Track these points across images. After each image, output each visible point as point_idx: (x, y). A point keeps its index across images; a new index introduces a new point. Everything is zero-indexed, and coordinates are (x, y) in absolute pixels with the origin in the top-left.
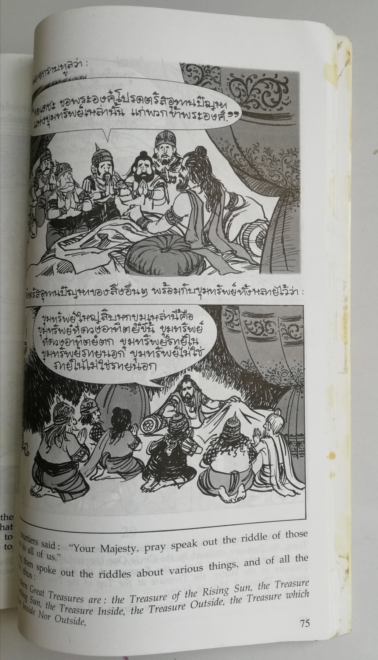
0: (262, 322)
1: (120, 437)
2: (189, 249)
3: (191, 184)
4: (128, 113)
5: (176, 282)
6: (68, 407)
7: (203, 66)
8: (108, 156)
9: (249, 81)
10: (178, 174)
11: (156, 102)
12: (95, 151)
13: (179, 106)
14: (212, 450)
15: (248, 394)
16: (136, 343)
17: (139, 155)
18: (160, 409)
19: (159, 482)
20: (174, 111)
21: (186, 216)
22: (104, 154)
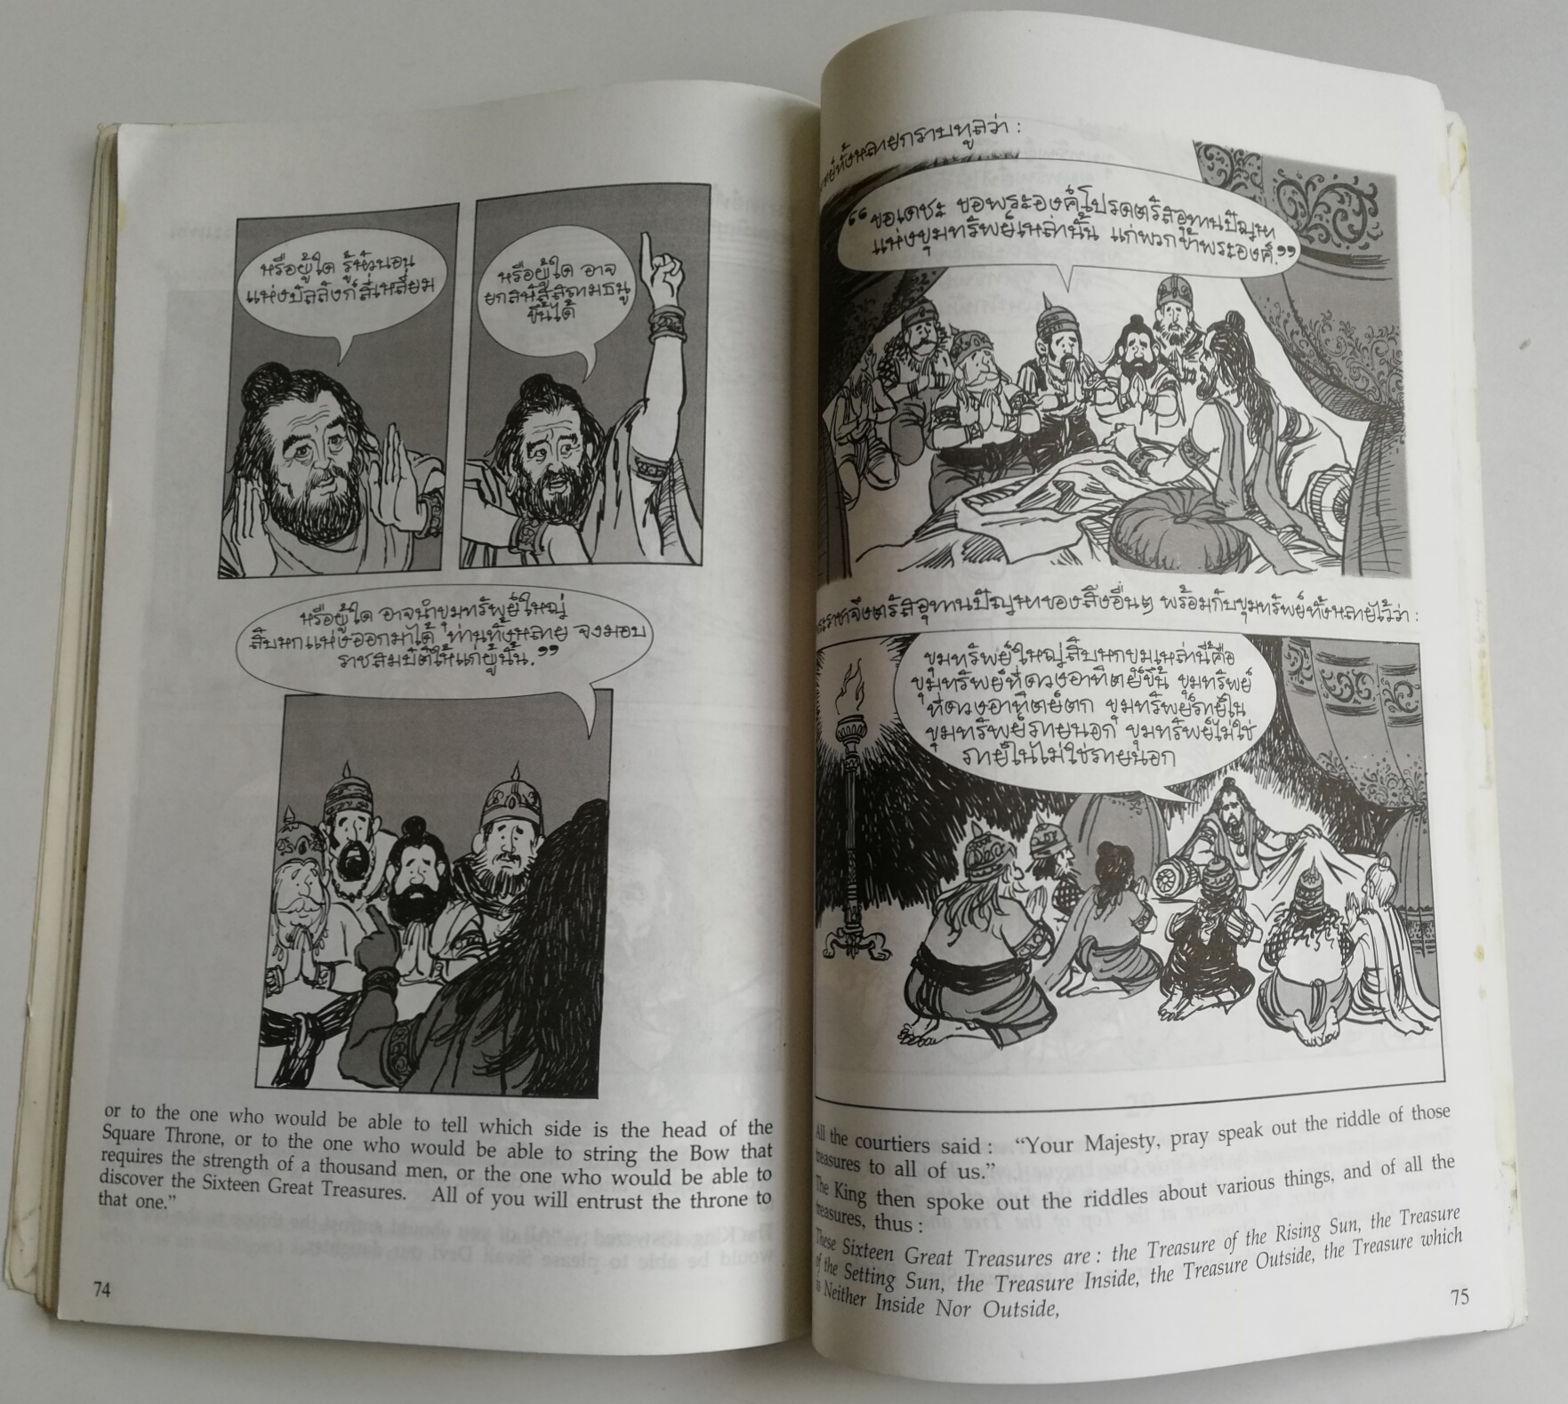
0: (1351, 675)
1: (1115, 904)
2: (1221, 519)
3: (1221, 387)
4: (1105, 235)
5: (1202, 584)
6: (1002, 843)
7: (1232, 150)
8: (1068, 321)
9: (1310, 187)
10: (1199, 364)
11: (1156, 217)
12: (1043, 309)
13: (1195, 228)
14: (1279, 935)
15: (1333, 821)
16: (1136, 709)
17: (1129, 322)
18: (1186, 846)
19: (1190, 999)
20: (1187, 237)
21: (1215, 450)
22: (1063, 316)
